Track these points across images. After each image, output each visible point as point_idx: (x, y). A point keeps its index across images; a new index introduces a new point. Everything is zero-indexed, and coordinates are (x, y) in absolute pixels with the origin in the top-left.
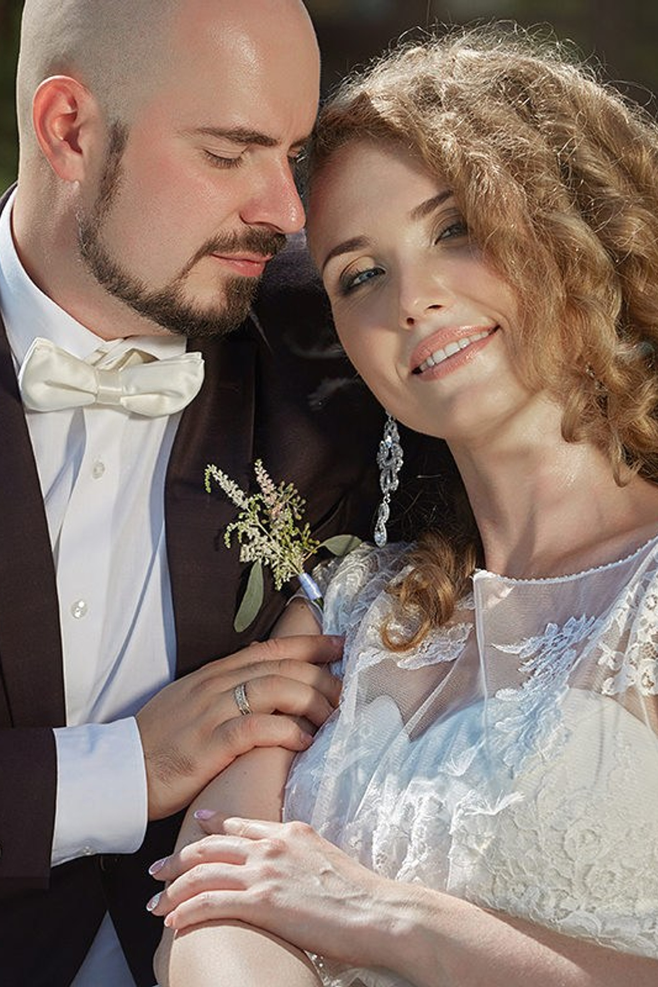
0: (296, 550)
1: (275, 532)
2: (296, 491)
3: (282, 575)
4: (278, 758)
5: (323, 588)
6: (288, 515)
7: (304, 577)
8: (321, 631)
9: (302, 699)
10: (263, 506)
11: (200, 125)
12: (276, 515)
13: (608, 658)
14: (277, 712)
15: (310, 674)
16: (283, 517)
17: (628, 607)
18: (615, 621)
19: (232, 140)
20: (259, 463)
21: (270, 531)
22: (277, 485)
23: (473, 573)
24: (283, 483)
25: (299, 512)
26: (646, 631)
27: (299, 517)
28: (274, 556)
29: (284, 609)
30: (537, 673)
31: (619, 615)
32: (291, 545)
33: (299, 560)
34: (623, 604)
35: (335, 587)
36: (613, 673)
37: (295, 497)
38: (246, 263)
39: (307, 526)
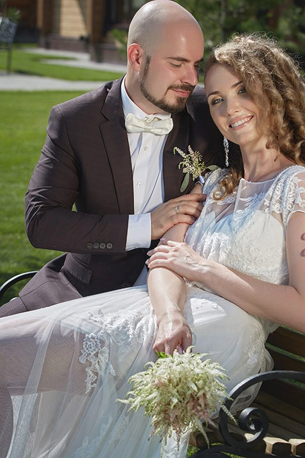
0: (199, 169)
1: (194, 164)
2: (199, 154)
3: (195, 177)
4: (185, 226)
5: (205, 180)
6: (197, 160)
7: (201, 177)
8: (202, 193)
9: (192, 211)
10: (191, 157)
11: (168, 56)
12: (194, 159)
13: (267, 203)
14: (186, 214)
15: (196, 205)
16: (196, 160)
17: (272, 190)
18: (269, 194)
19: (177, 60)
20: (189, 146)
21: (192, 164)
22: (195, 152)
23: (241, 179)
24: (196, 152)
25: (201, 159)
26: (277, 196)
27: (200, 160)
28: (193, 171)
29: (194, 186)
30: (249, 206)
31: (270, 192)
32: (198, 168)
33: (200, 172)
34: (271, 189)
35: (209, 180)
36: (269, 207)
37: (200, 155)
38: (182, 93)
39: (203, 163)
